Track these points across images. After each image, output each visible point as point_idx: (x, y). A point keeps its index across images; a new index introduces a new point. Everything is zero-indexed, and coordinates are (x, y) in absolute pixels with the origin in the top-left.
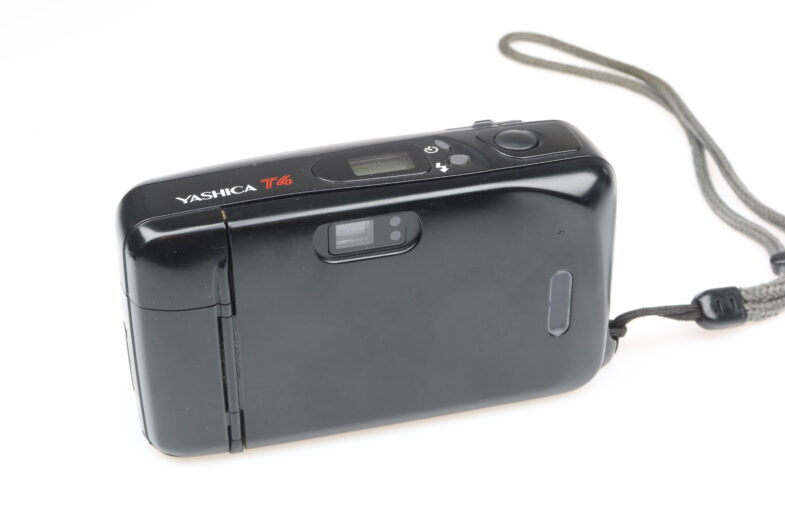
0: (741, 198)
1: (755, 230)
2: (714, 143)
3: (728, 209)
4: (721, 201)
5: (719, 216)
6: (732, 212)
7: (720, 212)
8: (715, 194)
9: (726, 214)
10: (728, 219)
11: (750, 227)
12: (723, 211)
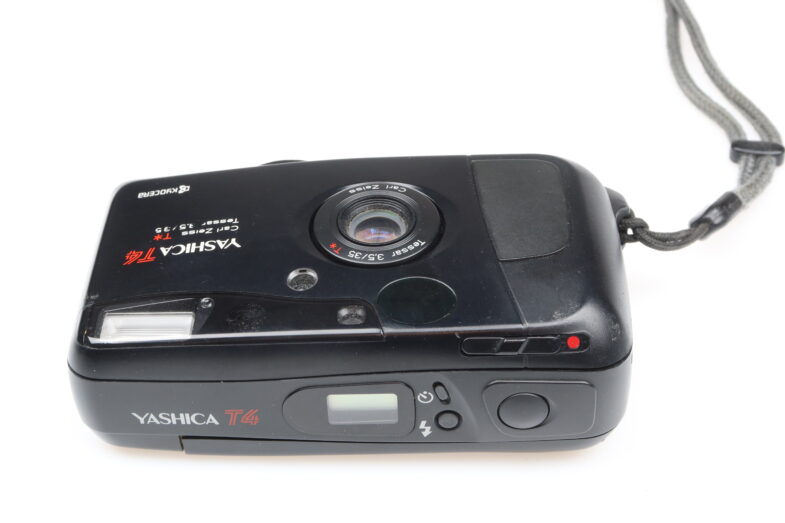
0: (708, 73)
1: (719, 111)
2: (689, 12)
3: (695, 86)
4: (688, 77)
5: (684, 91)
6: (699, 90)
7: (685, 88)
8: (684, 68)
9: (691, 91)
10: (692, 96)
11: (714, 108)
12: (689, 87)
